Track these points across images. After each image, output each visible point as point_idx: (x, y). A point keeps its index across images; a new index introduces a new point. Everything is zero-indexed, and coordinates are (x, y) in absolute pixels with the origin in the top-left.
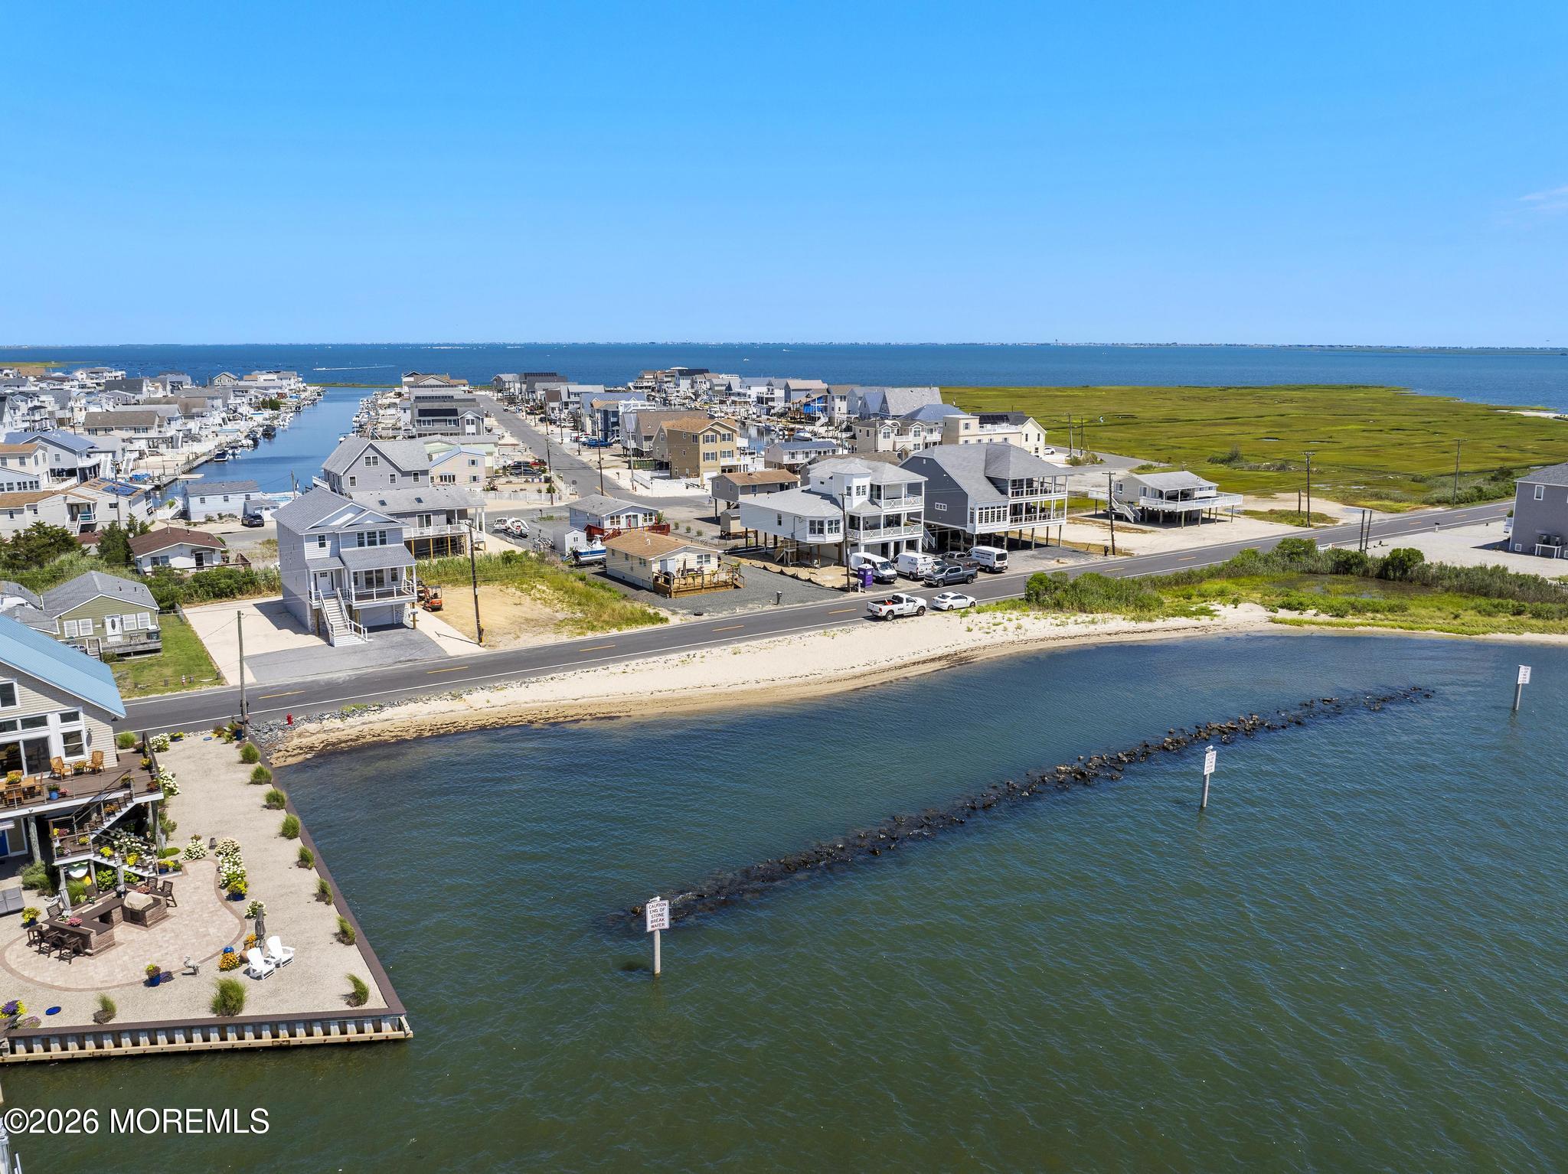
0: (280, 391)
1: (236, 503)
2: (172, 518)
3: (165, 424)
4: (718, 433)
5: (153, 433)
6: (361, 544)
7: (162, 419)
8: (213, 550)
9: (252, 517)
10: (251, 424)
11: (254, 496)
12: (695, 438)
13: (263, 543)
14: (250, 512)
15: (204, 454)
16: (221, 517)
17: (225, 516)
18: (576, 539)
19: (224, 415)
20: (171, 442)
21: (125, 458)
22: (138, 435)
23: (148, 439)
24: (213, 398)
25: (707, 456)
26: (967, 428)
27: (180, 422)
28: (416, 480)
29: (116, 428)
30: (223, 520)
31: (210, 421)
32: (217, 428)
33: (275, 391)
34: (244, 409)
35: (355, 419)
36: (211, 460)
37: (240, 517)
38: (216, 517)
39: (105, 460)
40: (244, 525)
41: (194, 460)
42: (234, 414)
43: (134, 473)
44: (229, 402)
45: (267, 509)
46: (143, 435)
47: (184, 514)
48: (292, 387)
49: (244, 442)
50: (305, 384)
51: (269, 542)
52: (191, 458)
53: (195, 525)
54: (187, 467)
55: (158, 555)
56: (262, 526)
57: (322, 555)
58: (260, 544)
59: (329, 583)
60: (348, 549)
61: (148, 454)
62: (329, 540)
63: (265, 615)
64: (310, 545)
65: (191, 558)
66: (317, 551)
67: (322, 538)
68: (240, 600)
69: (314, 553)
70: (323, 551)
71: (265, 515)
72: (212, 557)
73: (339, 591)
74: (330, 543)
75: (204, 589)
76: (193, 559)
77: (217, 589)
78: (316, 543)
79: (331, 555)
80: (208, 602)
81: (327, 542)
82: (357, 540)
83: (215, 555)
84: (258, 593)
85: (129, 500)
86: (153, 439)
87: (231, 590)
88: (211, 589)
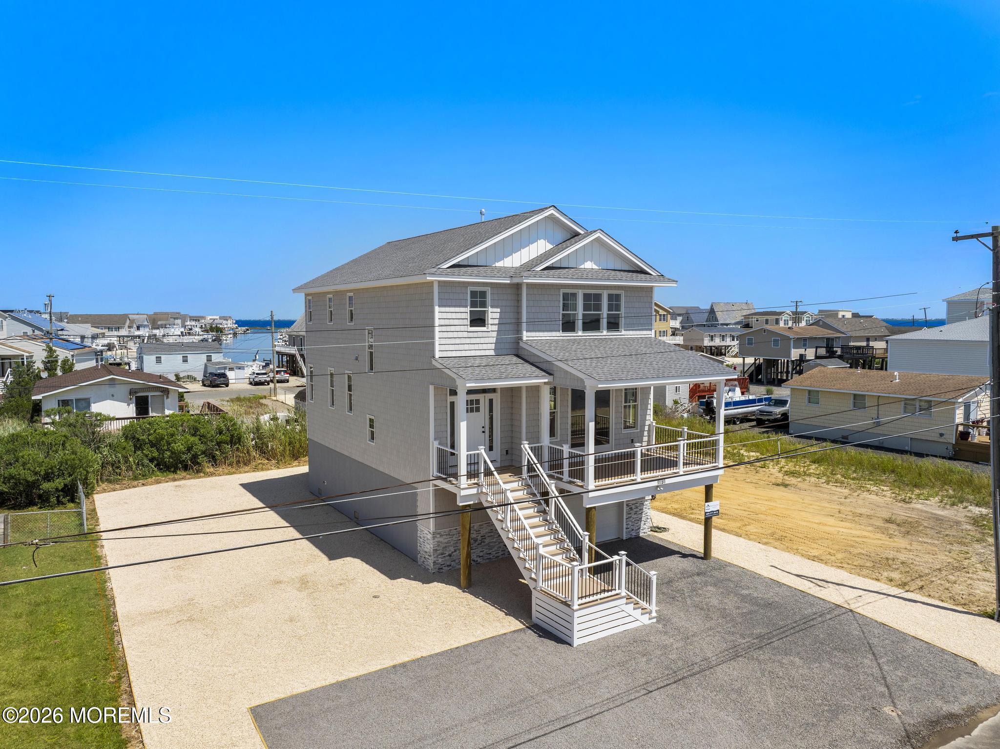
0: (221, 326)
1: (196, 364)
3: (135, 326)
5: (123, 332)
6: (568, 326)
8: (166, 392)
9: (216, 375)
11: (216, 358)
13: (231, 400)
14: (211, 371)
16: (178, 377)
17: (184, 378)
19: (182, 330)
22: (111, 333)
23: (119, 337)
24: (175, 319)
27: (147, 330)
30: (181, 383)
31: (171, 331)
34: (198, 330)
37: (200, 377)
38: (173, 378)
40: (204, 385)
42: (190, 331)
44: (186, 324)
45: (231, 369)
46: (116, 333)
48: (229, 326)
50: (237, 325)
51: (238, 399)
55: (72, 397)
56: (227, 385)
57: (476, 347)
58: (228, 401)
59: (483, 430)
60: (541, 334)
61: (117, 347)
62: (496, 307)
63: (257, 498)
64: (449, 316)
65: (129, 405)
66: (465, 335)
67: (478, 299)
68: (212, 474)
69: (458, 341)
70: (480, 334)
71: (230, 375)
72: (163, 404)
73: (526, 451)
74: (498, 315)
75: (142, 453)
76: (133, 407)
77: (168, 453)
78: (464, 313)
79: (500, 349)
80: (149, 480)
81: (490, 310)
82: (561, 312)
83: (169, 400)
84: (245, 464)
85: (72, 353)
86: (123, 336)
87: (193, 455)
88: (156, 454)
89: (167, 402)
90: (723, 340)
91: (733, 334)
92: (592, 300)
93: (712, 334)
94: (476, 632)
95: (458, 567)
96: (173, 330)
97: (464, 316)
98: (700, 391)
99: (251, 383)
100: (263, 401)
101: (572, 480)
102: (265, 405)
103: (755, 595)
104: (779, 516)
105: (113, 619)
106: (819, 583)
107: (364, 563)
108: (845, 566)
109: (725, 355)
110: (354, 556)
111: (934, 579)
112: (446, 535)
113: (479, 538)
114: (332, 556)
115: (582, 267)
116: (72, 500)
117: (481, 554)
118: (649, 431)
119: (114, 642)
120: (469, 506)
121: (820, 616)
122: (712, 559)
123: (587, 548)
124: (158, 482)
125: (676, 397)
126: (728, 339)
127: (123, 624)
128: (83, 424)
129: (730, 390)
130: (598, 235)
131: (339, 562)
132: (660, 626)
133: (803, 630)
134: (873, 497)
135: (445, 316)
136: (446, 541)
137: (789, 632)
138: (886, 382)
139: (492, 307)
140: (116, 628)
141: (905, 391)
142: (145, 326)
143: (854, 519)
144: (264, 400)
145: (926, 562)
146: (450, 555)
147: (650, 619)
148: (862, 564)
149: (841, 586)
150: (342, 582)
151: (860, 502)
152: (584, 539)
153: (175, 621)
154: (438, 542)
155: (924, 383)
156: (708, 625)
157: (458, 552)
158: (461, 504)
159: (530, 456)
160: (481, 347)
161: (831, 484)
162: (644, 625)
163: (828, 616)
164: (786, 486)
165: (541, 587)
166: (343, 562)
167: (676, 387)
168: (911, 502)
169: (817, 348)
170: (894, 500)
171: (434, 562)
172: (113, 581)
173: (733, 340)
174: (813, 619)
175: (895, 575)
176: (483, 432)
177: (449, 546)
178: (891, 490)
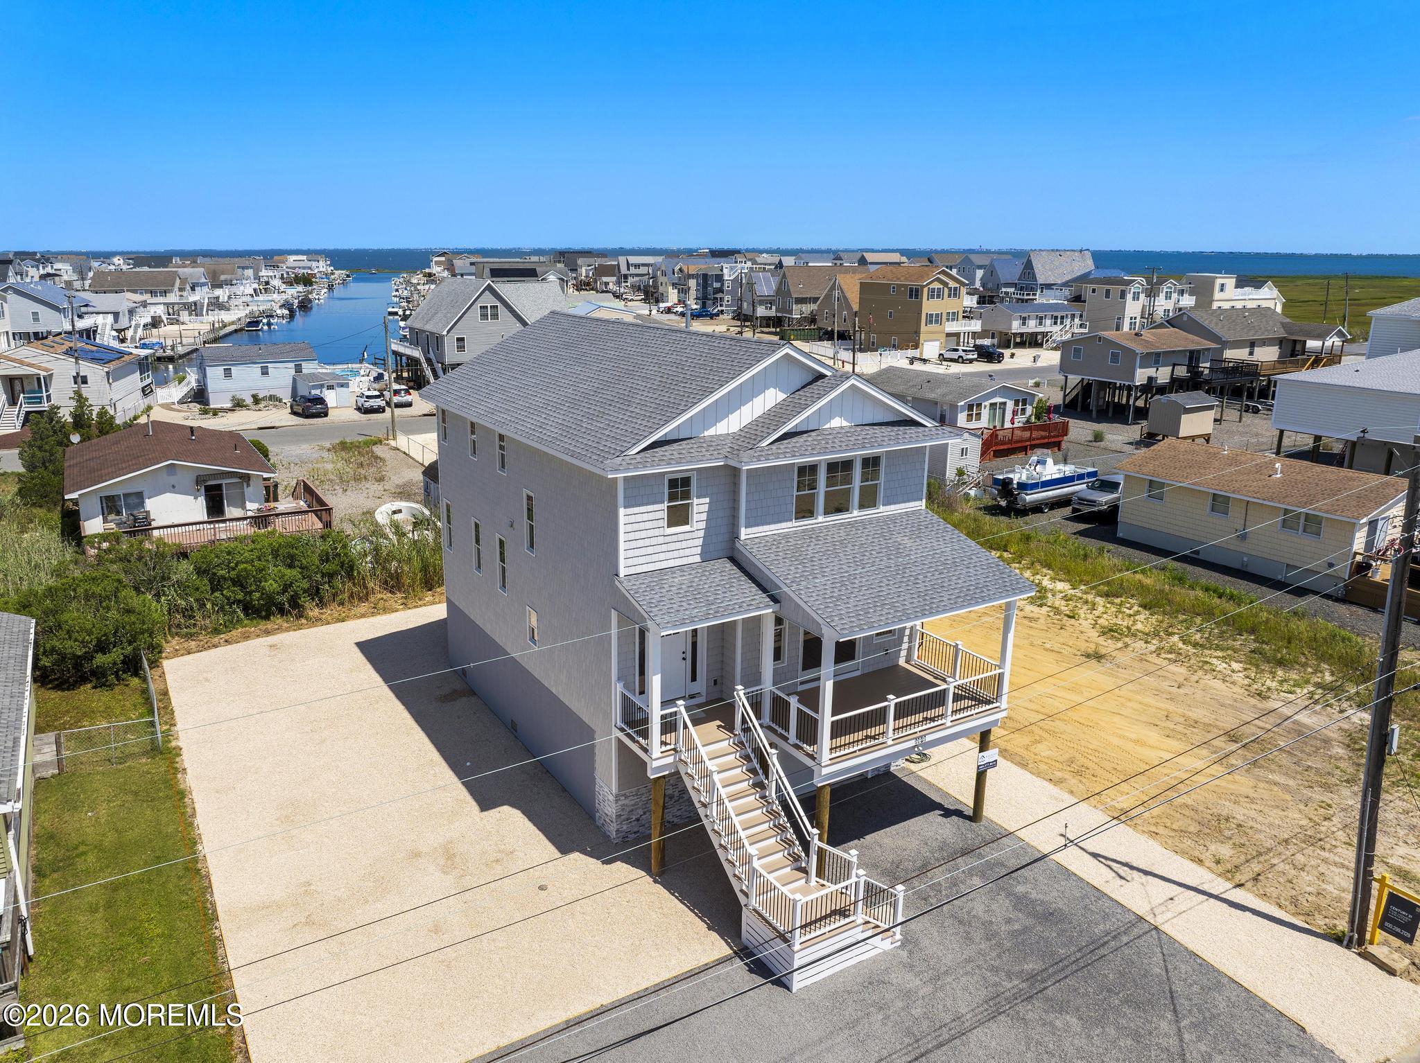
0: (309, 271)
1: (280, 378)
2: (181, 402)
3: (188, 288)
4: (946, 284)
5: (172, 298)
6: (805, 510)
7: (183, 281)
8: (246, 478)
9: (310, 400)
10: (284, 296)
11: (308, 368)
12: (915, 293)
13: (333, 449)
14: (303, 391)
15: (233, 323)
16: (256, 400)
17: (264, 399)
18: (964, 452)
19: (256, 286)
20: (194, 309)
21: (133, 323)
22: (154, 300)
23: (167, 305)
24: (243, 268)
25: (931, 319)
26: (1222, 290)
27: (205, 289)
29: (128, 291)
30: (261, 406)
31: (239, 289)
32: (249, 298)
33: (305, 271)
34: (276, 282)
35: (394, 293)
36: (241, 330)
37: (287, 400)
38: (249, 401)
39: (104, 323)
40: (294, 413)
41: (221, 328)
42: (266, 287)
43: (142, 342)
44: (261, 274)
45: (331, 387)
46: (162, 299)
47: (199, 396)
48: (321, 269)
49: (279, 312)
50: (332, 268)
51: (344, 446)
52: (217, 325)
53: (215, 413)
54: (212, 336)
55: (120, 491)
56: (326, 415)
57: (676, 554)
58: (329, 450)
59: (684, 655)
60: (766, 528)
61: (165, 321)
62: (705, 497)
63: (381, 676)
64: (639, 518)
65: (196, 498)
66: (661, 540)
67: (679, 487)
68: (317, 621)
69: (650, 550)
70: (681, 537)
71: (330, 397)
72: (243, 493)
73: (740, 699)
74: (706, 508)
75: (222, 594)
76: (201, 501)
77: (257, 595)
78: (660, 510)
79: (707, 555)
80: (234, 633)
81: (696, 501)
82: (795, 493)
83: (251, 489)
84: (360, 599)
85: (106, 370)
86: (173, 304)
87: (292, 596)
88: (240, 596)
89: (248, 491)
90: (1041, 324)
91: (1055, 314)
92: (839, 469)
93: (1024, 315)
94: (670, 961)
95: (648, 832)
96: (242, 288)
97: (659, 514)
98: (996, 444)
99: (358, 409)
100: (378, 450)
101: (801, 744)
102: (380, 458)
103: (1034, 895)
104: (1083, 724)
105: (210, 917)
106: (1124, 871)
107: (526, 819)
108: (1161, 830)
109: (1041, 345)
110: (513, 805)
111: (1275, 861)
112: (633, 796)
113: (676, 794)
114: (486, 803)
115: (827, 426)
116: (136, 674)
117: (679, 813)
118: (911, 636)
119: (217, 959)
120: (664, 777)
121: (1114, 938)
122: (983, 822)
123: (816, 849)
124: (246, 637)
125: (962, 464)
126: (1048, 322)
127: (225, 925)
128: (140, 558)
129: (1038, 462)
130: (852, 381)
131: (494, 813)
132: (904, 954)
133: (1089, 964)
134: (1218, 684)
135: (632, 519)
136: (633, 802)
137: (1070, 969)
138: (1262, 477)
139: (698, 497)
140: (217, 934)
141: (1287, 496)
142: (203, 285)
143: (1186, 731)
144: (379, 446)
145: (1271, 825)
146: (638, 820)
147: (892, 943)
148: (1183, 829)
149: (1149, 877)
150: (499, 856)
151: (1199, 695)
152: (813, 839)
153: (291, 925)
154: (622, 805)
155: (1317, 484)
156: (967, 953)
157: (648, 814)
158: (652, 777)
159: (745, 709)
160: (682, 553)
161: (1164, 656)
162: (885, 952)
163: (1125, 939)
164: (1098, 657)
165: (753, 906)
166: (498, 816)
167: (963, 449)
168: (1269, 697)
169: (1174, 365)
170: (1247, 693)
171: (617, 831)
172: (205, 843)
173: (1055, 323)
174: (1103, 945)
175: (1225, 851)
176: (684, 659)
177: (636, 809)
178: (1245, 669)
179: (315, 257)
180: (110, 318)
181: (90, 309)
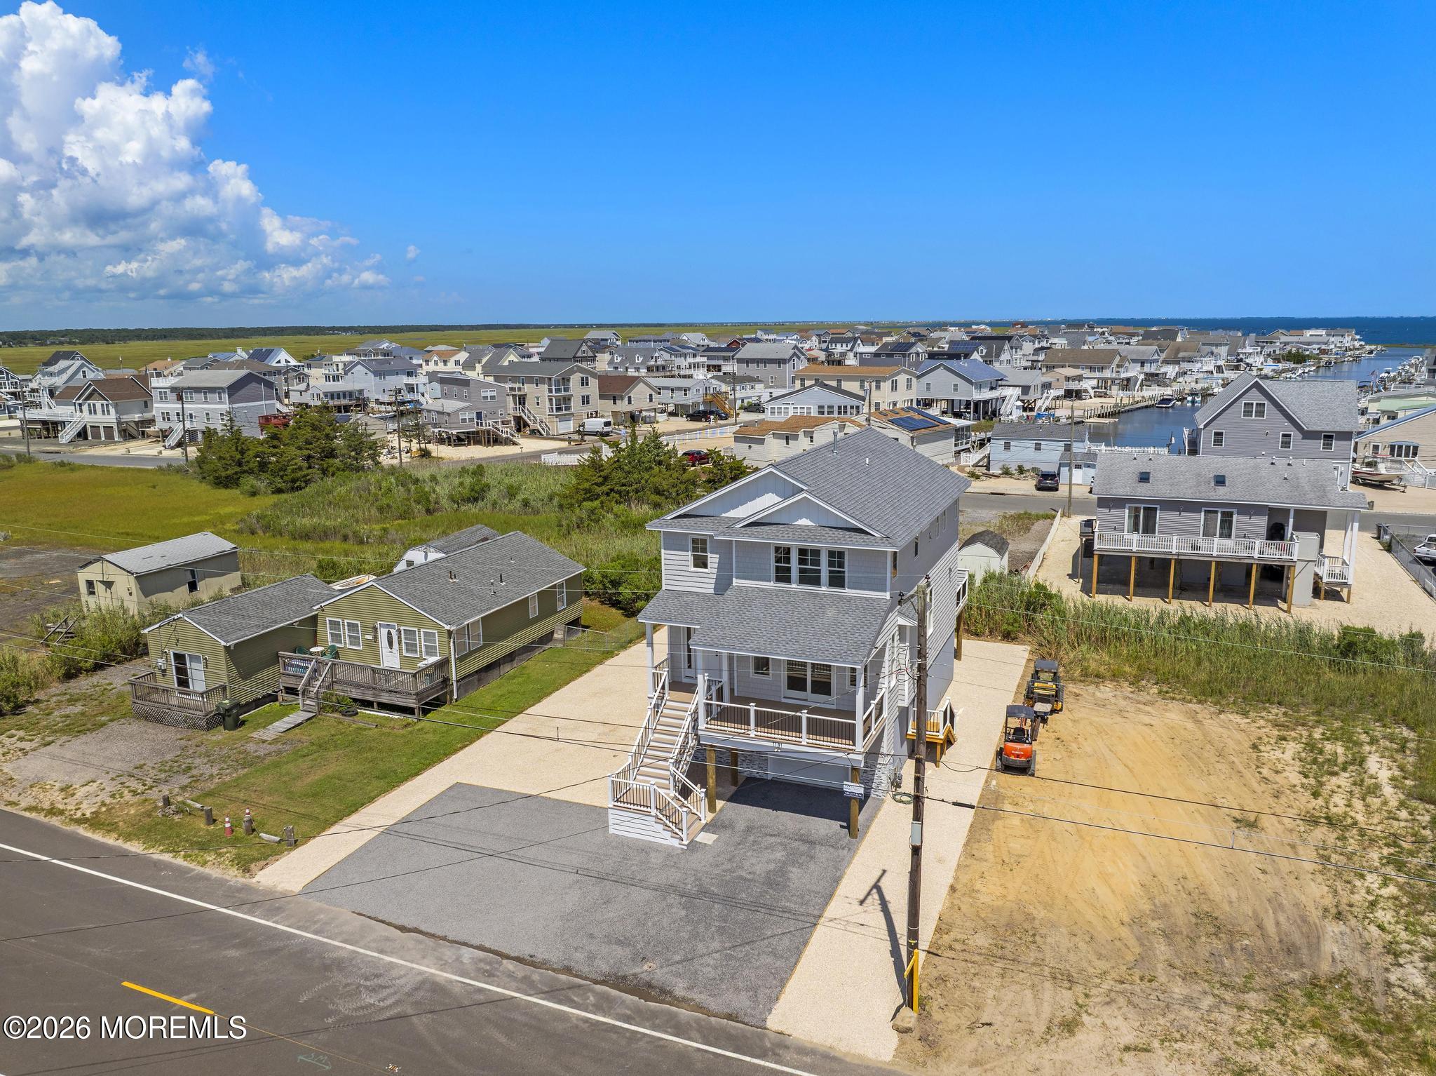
0: (1323, 347)
1: (1051, 455)
2: (975, 465)
3: (1127, 365)
5: (1107, 374)
6: (783, 577)
7: (1123, 359)
11: (1078, 448)
15: (1150, 399)
17: (1026, 470)
20: (1126, 384)
21: (1044, 396)
22: (1093, 375)
27: (1155, 365)
28: (1327, 446)
29: (1065, 366)
30: (1022, 476)
31: (1196, 367)
32: (1204, 376)
33: (1317, 347)
34: (1256, 360)
36: (1152, 406)
38: (1015, 470)
39: (1011, 394)
40: (1036, 485)
41: (1130, 404)
42: (1236, 364)
45: (1078, 467)
50: (1363, 343)
52: (1125, 401)
57: (698, 585)
58: (1004, 518)
60: (752, 582)
62: (716, 554)
64: (675, 557)
66: (688, 574)
67: (699, 544)
69: (684, 579)
70: (702, 575)
74: (717, 560)
79: (717, 590)
81: (710, 555)
82: (774, 564)
85: (911, 435)
92: (808, 554)
97: (687, 558)
102: (1028, 530)
130: (804, 495)
135: (669, 557)
139: (712, 553)
147: (680, 844)
160: (703, 585)
162: (672, 846)
163: (787, 915)
174: (770, 909)
179: (1340, 331)
180: (1018, 391)
181: (1004, 383)
